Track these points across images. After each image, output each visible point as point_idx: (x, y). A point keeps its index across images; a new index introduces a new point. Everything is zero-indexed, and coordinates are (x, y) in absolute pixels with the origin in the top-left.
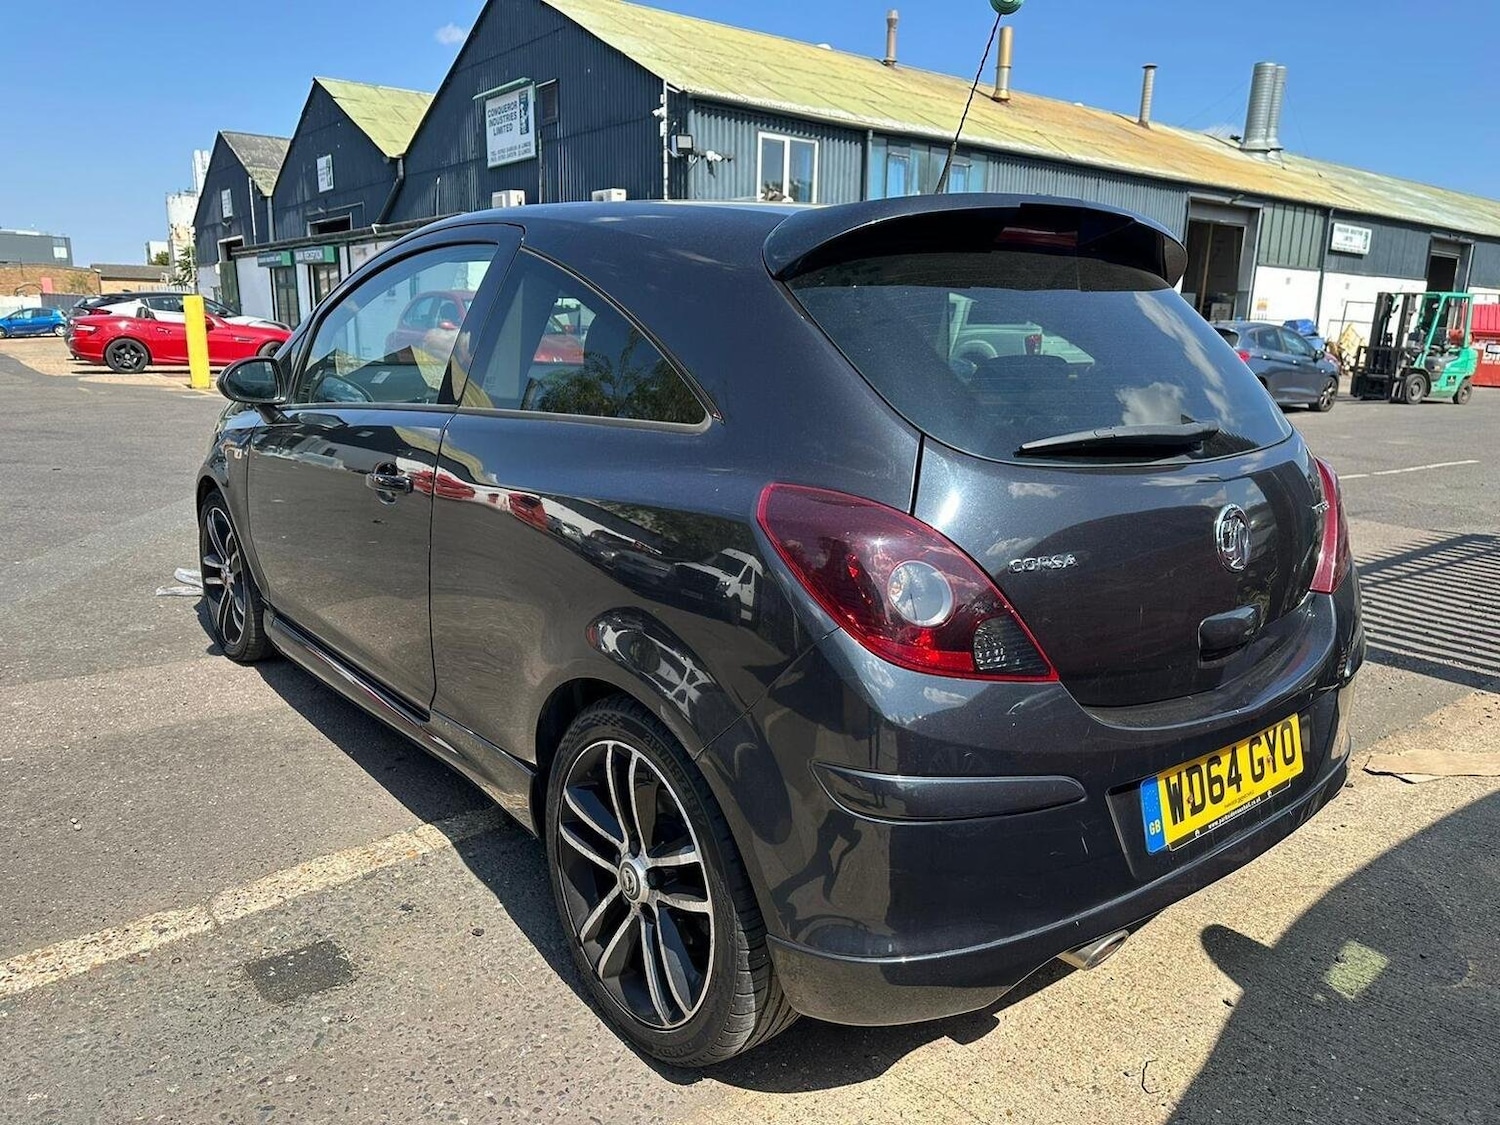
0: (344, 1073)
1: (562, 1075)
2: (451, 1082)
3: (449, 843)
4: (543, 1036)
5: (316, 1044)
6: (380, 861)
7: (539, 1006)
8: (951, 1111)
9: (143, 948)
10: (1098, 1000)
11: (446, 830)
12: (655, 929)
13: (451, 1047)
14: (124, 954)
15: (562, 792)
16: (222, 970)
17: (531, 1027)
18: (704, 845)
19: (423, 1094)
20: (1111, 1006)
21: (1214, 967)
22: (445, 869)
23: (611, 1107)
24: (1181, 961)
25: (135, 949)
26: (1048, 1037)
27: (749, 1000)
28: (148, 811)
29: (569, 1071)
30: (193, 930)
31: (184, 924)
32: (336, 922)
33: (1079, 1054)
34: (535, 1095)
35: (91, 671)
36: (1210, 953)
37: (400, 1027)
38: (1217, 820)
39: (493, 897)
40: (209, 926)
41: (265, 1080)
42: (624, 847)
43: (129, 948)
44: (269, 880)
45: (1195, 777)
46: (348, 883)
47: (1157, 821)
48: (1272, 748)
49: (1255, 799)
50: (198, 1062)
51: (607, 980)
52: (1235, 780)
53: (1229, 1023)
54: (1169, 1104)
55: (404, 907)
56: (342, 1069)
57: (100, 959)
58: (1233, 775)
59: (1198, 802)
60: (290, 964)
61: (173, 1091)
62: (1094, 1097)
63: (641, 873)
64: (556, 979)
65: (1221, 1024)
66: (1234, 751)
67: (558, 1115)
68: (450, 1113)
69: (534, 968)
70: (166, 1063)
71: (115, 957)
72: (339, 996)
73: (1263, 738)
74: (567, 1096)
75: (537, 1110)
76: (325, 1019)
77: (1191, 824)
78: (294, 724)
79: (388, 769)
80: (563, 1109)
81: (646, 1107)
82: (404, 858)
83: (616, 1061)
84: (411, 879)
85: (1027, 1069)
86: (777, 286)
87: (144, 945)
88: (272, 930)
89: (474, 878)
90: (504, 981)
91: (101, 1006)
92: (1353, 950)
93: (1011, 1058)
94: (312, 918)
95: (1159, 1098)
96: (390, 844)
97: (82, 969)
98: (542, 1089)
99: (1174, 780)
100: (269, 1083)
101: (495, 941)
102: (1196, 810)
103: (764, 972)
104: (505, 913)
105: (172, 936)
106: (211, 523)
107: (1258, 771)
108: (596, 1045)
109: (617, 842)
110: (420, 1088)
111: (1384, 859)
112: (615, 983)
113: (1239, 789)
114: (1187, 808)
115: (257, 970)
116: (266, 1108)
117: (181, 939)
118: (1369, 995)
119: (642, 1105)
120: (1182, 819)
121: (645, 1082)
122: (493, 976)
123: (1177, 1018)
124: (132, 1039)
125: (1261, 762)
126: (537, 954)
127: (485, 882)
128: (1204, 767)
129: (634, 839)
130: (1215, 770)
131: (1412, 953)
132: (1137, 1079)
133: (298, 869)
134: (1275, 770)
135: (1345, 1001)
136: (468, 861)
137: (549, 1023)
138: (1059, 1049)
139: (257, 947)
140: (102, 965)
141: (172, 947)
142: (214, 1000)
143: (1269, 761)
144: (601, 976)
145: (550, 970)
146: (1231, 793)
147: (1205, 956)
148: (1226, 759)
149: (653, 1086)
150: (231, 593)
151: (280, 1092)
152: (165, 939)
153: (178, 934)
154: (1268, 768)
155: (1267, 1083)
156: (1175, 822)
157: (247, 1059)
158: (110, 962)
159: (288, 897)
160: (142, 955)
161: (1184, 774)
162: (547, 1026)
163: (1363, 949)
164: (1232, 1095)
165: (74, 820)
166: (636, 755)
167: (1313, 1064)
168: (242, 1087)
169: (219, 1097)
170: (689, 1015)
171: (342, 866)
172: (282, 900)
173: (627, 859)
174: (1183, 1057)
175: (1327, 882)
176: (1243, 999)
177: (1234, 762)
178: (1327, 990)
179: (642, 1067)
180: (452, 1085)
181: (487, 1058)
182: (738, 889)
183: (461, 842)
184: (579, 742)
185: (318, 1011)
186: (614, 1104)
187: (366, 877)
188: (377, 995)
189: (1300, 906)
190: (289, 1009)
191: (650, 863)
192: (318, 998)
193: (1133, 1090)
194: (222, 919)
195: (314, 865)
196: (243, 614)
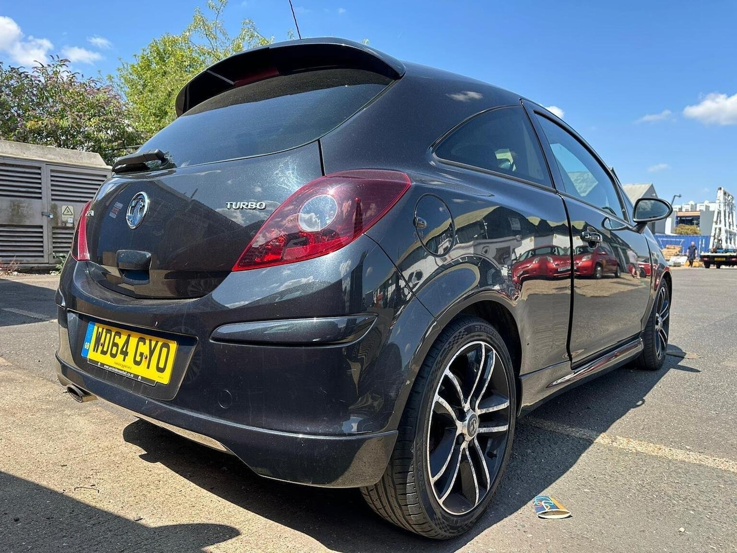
38: (109, 366)
45: (108, 335)
47: (89, 343)
48: (152, 352)
49: (131, 374)
52: (124, 353)
58: (124, 350)
59: (105, 349)
66: (129, 336)
73: (147, 342)
99: (100, 330)
102: (104, 353)
107: (138, 359)
113: (124, 360)
114: (100, 348)
120: (97, 351)
128: (113, 334)
130: (117, 340)
134: (148, 367)
143: (146, 358)
146: (120, 357)
148: (124, 338)
154: (144, 363)
161: (105, 330)
177: (127, 342)
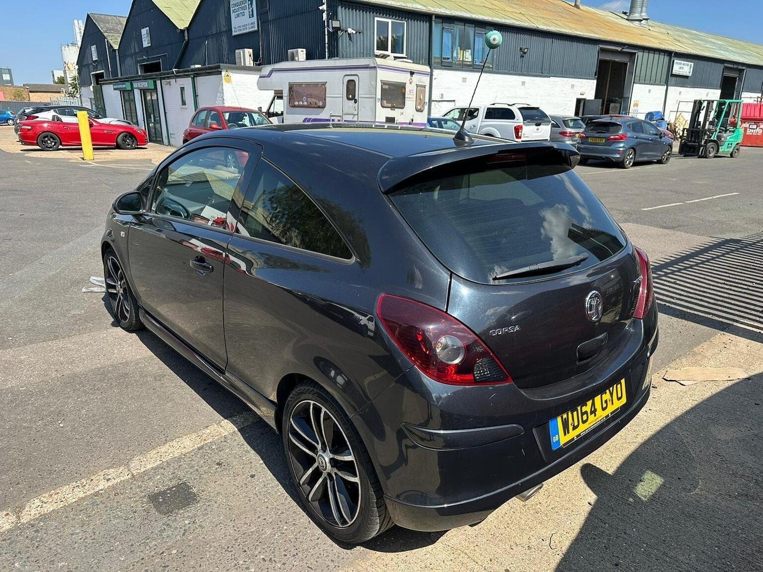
0: (197, 548)
1: (294, 546)
2: (245, 551)
3: (236, 429)
4: (285, 528)
5: (184, 535)
6: (205, 440)
7: (282, 513)
8: (466, 560)
9: (100, 488)
10: (533, 503)
11: (234, 423)
12: (334, 483)
13: (244, 534)
14: (92, 492)
15: (290, 419)
16: (137, 498)
17: (279, 523)
18: (355, 453)
19: (233, 557)
20: (538, 506)
21: (586, 486)
22: (235, 444)
23: (317, 561)
24: (571, 482)
25: (97, 489)
26: (510, 522)
27: (376, 519)
28: (94, 415)
29: (298, 545)
30: (122, 479)
31: (118, 475)
32: (187, 472)
33: (523, 530)
34: (283, 557)
35: (56, 338)
36: (584, 479)
37: (221, 525)
38: (585, 431)
39: (258, 458)
40: (129, 476)
41: (163, 553)
42: (319, 447)
43: (94, 489)
44: (154, 452)
45: (575, 413)
46: (191, 452)
47: (557, 435)
48: (611, 394)
49: (603, 418)
50: (132, 545)
51: (312, 503)
52: (594, 412)
53: (590, 514)
54: (561, 554)
55: (218, 464)
56: (197, 546)
57: (82, 495)
58: (593, 410)
59: (576, 424)
60: (168, 495)
61: (122, 559)
62: (528, 551)
63: (327, 460)
64: (289, 499)
65: (586, 515)
66: (593, 399)
67: (294, 566)
68: (246, 566)
69: (279, 494)
70: (118, 546)
71: (88, 493)
72: (192, 510)
73: (607, 391)
74: (297, 556)
75: (284, 564)
76: (187, 522)
77: (573, 434)
78: (158, 365)
79: (205, 390)
80: (295, 563)
81: (332, 561)
82: (216, 438)
83: (318, 539)
84: (220, 449)
85: (499, 538)
86: (384, 197)
87: (101, 487)
88: (158, 477)
89: (249, 448)
90: (266, 500)
91: (85, 518)
92: (649, 476)
93: (493, 533)
94: (176, 470)
95: (556, 551)
96: (209, 431)
97: (74, 500)
98: (286, 553)
99: (565, 416)
100: (165, 554)
101: (261, 480)
102: (575, 428)
103: (383, 508)
104: (264, 465)
105: (113, 482)
106: (110, 263)
107: (604, 405)
108: (309, 532)
109: (316, 445)
110: (232, 555)
111: (668, 427)
112: (316, 504)
113: (595, 415)
114: (571, 428)
115: (153, 498)
116: (165, 567)
117: (117, 484)
118: (653, 498)
119: (330, 560)
120: (568, 433)
121: (331, 549)
122: (261, 498)
123: (567, 511)
124: (101, 535)
125: (606, 402)
126: (280, 486)
127: (254, 449)
128: (579, 408)
129: (323, 444)
130: (584, 409)
131: (675, 477)
132: (548, 543)
133: (167, 446)
134: (613, 404)
135: (642, 501)
136: (245, 439)
137: (287, 521)
138: (514, 528)
139: (153, 486)
140: (82, 498)
141: (114, 487)
142: (136, 514)
143: (610, 400)
144: (310, 500)
145: (286, 494)
146: (591, 418)
147: (582, 480)
148: (589, 403)
149: (335, 551)
150: (122, 297)
151: (170, 559)
152: (110, 484)
153: (116, 481)
154: (609, 403)
155: (604, 543)
156: (565, 435)
157: (154, 543)
158: (86, 496)
159: (164, 460)
160: (100, 492)
161: (570, 413)
162: (286, 523)
163: (653, 475)
164: (589, 549)
165: (59, 422)
166: (324, 409)
167: (625, 533)
168: (153, 556)
169: (143, 562)
170: (350, 523)
171: (187, 444)
172: (161, 462)
173: (320, 453)
174: (568, 531)
175: (640, 440)
176: (597, 501)
177: (593, 404)
178: (635, 496)
179: (330, 541)
180: (246, 553)
181: (260, 539)
182: (371, 474)
183: (242, 428)
184: (297, 399)
185: (183, 518)
186: (317, 560)
187: (199, 449)
188: (209, 509)
189: (627, 453)
190: (170, 518)
191: (331, 456)
192: (182, 511)
193: (546, 547)
194: (135, 472)
195: (174, 443)
196: (129, 309)
